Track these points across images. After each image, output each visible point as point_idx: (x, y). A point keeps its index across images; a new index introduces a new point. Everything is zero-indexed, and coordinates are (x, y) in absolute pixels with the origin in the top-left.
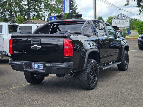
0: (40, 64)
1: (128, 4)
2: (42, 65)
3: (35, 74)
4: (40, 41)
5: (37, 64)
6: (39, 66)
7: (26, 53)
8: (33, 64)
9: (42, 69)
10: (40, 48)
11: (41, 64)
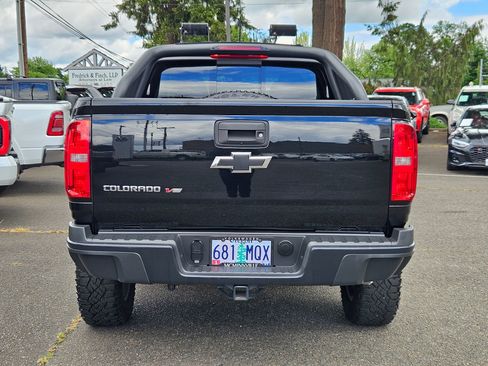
0: (255, 243)
1: (114, 25)
2: (268, 243)
3: (241, 292)
4: (265, 131)
5: (237, 244)
6: (249, 250)
7: (178, 190)
8: (215, 243)
9: (267, 262)
10: (265, 166)
11: (262, 239)
